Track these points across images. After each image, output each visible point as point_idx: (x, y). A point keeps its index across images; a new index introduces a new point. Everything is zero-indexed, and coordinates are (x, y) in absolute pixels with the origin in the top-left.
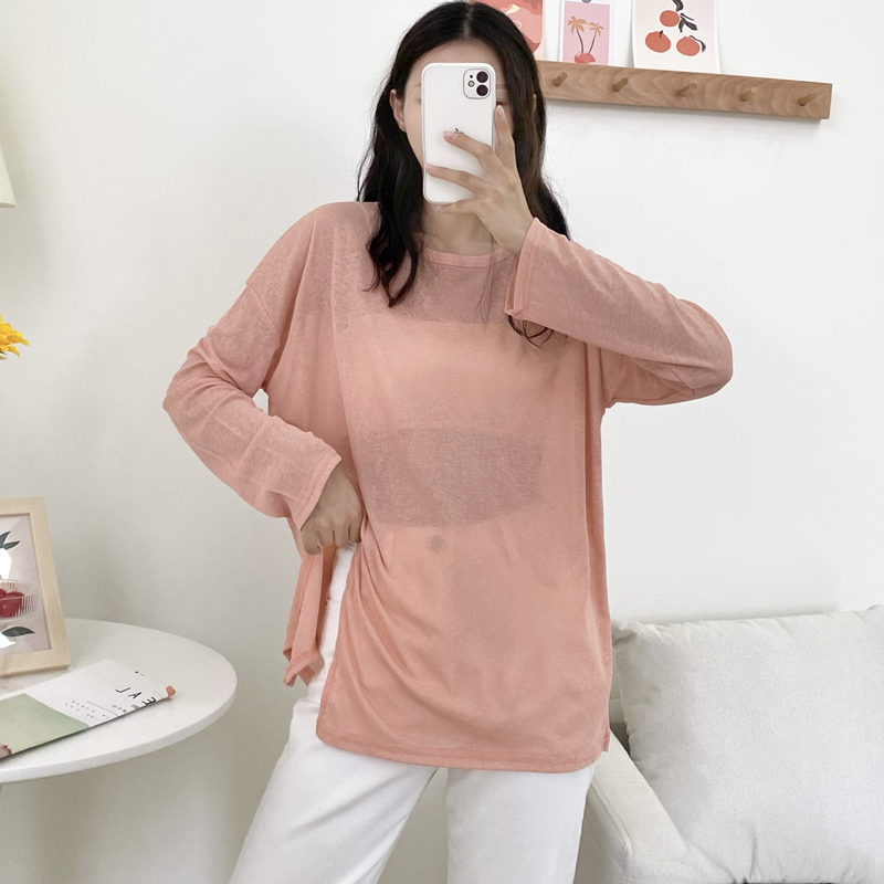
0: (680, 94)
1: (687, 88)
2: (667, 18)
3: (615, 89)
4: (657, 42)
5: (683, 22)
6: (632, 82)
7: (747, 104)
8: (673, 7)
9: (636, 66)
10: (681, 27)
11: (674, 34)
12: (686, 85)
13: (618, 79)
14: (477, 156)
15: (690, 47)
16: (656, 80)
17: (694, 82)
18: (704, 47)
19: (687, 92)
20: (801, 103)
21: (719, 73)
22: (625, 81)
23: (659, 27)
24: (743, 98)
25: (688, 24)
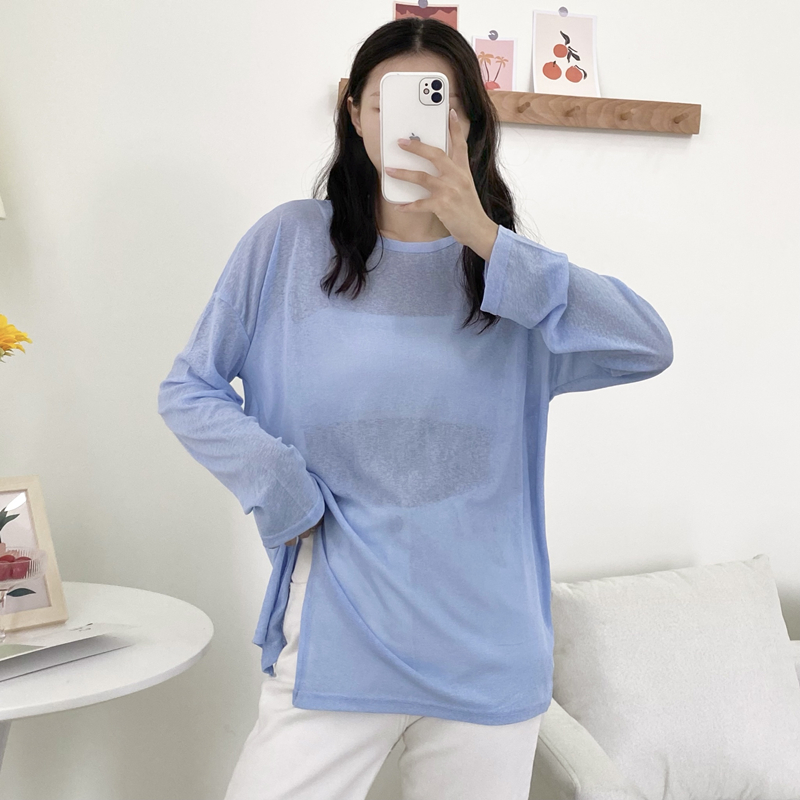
0: (568, 114)
1: (573, 110)
2: (559, 51)
3: (520, 110)
4: (551, 71)
5: (571, 54)
6: (534, 104)
7: (626, 122)
8: (563, 42)
9: (536, 92)
10: (568, 58)
11: (564, 64)
12: (572, 107)
13: (522, 102)
14: (430, 159)
15: (575, 75)
16: (551, 103)
17: (578, 104)
18: (585, 75)
19: (573, 113)
20: (676, 121)
21: (599, 96)
22: (528, 104)
23: (553, 58)
24: (622, 118)
25: (575, 56)
